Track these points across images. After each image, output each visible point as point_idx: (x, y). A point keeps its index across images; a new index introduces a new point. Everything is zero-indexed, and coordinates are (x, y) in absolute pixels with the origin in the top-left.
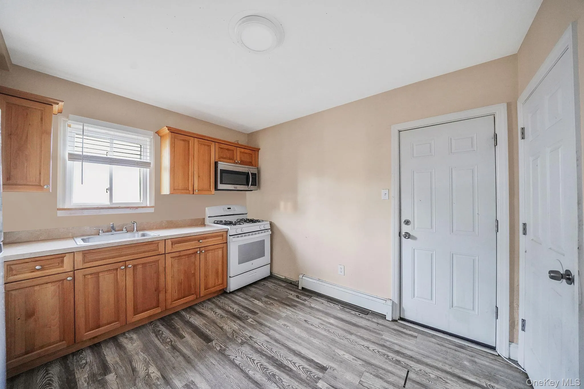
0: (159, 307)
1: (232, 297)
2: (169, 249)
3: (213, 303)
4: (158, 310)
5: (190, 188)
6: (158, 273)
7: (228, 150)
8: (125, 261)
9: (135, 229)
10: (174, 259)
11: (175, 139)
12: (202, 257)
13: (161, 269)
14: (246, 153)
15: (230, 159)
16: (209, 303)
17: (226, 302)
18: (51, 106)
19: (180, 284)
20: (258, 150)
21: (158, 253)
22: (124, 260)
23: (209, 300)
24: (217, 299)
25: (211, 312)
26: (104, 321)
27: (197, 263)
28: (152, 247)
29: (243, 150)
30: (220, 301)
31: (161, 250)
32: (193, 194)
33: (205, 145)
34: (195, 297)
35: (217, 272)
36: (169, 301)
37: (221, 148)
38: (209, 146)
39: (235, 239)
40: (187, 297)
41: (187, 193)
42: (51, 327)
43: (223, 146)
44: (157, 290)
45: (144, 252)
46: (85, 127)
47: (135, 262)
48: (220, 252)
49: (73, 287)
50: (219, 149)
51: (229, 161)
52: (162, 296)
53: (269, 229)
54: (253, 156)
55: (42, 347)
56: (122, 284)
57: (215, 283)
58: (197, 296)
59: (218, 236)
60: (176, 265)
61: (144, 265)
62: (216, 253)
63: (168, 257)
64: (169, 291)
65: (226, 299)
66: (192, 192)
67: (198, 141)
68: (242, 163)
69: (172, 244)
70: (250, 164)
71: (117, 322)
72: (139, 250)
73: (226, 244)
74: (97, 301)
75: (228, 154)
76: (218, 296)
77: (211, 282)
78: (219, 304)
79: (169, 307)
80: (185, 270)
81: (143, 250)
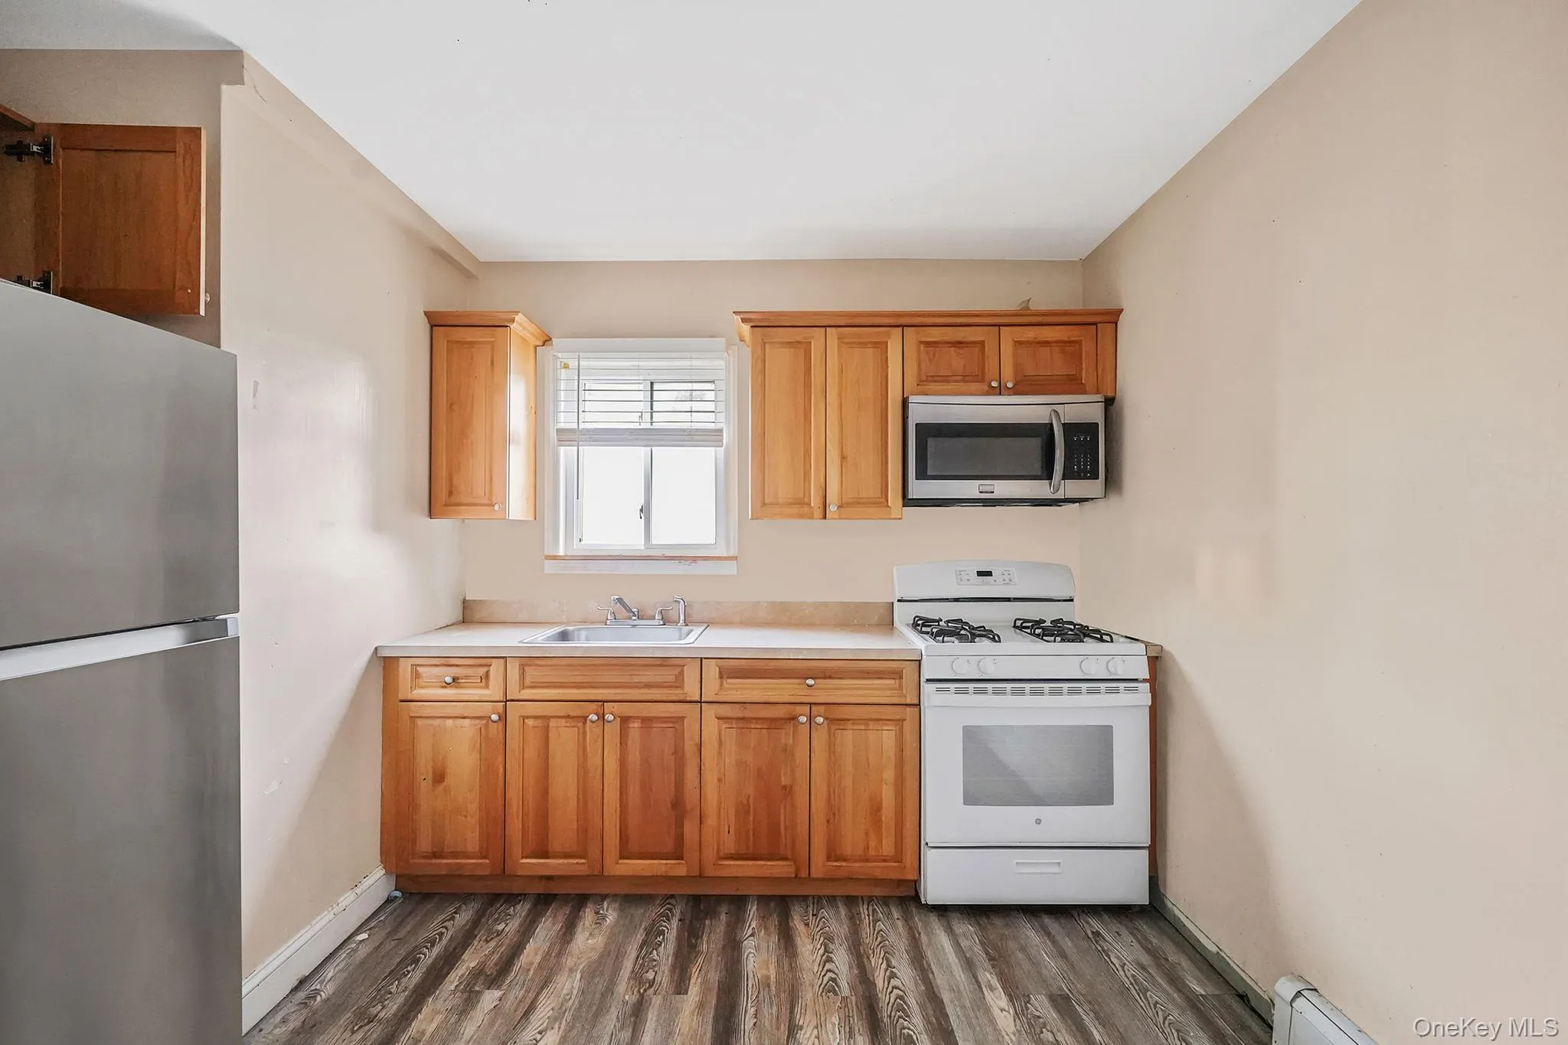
0: (683, 862)
1: (926, 925)
2: (711, 691)
3: (852, 918)
4: (680, 869)
5: (815, 501)
6: (679, 753)
7: (958, 344)
8: (604, 702)
9: (682, 617)
10: (726, 723)
11: (767, 346)
12: (820, 739)
13: (689, 746)
14: (1046, 343)
15: (965, 382)
16: (843, 911)
17: (892, 938)
18: (505, 328)
19: (743, 810)
20: (1113, 317)
21: (681, 698)
22: (600, 698)
23: (851, 901)
24: (874, 910)
25: (819, 946)
26: (556, 845)
27: (801, 753)
28: (669, 676)
29: (1030, 334)
30: (876, 921)
31: (691, 690)
32: (825, 517)
33: (863, 345)
34: (793, 869)
35: (876, 809)
36: (710, 854)
37: (928, 344)
38: (882, 347)
39: (951, 698)
40: (761, 859)
41: (801, 516)
42: (466, 817)
43: (935, 335)
44: (678, 804)
45: (648, 686)
46: (581, 363)
47: (627, 709)
48: (888, 737)
49: (503, 741)
50: (919, 350)
51: (962, 386)
52: (690, 828)
53: (1145, 681)
54: (1087, 347)
55: (455, 855)
56: (594, 761)
57: (867, 848)
58: (797, 871)
59: (879, 675)
60: (731, 746)
61: (647, 721)
62: (872, 736)
63: (710, 712)
64: (711, 821)
65: (900, 924)
66: (818, 513)
67: (841, 338)
68: (1024, 386)
69: (721, 677)
70: (1072, 384)
71: (583, 861)
72: (636, 679)
73: (916, 709)
74: (544, 791)
75: (956, 361)
76: (885, 901)
77: (852, 838)
78: (866, 930)
79: (710, 871)
80: (759, 770)
81: (644, 679)
